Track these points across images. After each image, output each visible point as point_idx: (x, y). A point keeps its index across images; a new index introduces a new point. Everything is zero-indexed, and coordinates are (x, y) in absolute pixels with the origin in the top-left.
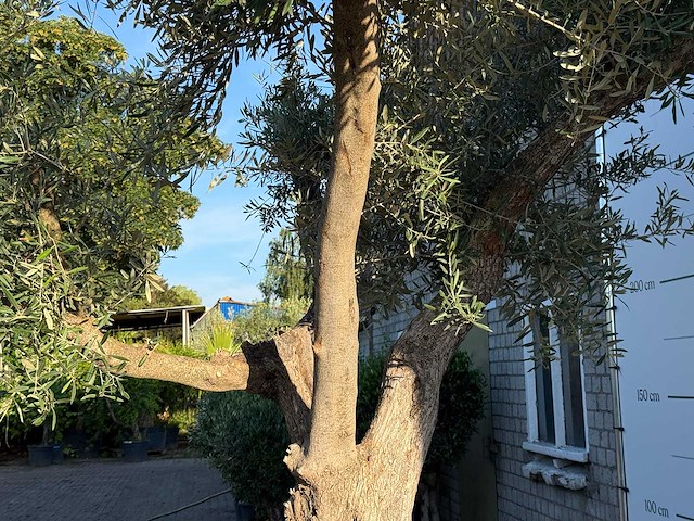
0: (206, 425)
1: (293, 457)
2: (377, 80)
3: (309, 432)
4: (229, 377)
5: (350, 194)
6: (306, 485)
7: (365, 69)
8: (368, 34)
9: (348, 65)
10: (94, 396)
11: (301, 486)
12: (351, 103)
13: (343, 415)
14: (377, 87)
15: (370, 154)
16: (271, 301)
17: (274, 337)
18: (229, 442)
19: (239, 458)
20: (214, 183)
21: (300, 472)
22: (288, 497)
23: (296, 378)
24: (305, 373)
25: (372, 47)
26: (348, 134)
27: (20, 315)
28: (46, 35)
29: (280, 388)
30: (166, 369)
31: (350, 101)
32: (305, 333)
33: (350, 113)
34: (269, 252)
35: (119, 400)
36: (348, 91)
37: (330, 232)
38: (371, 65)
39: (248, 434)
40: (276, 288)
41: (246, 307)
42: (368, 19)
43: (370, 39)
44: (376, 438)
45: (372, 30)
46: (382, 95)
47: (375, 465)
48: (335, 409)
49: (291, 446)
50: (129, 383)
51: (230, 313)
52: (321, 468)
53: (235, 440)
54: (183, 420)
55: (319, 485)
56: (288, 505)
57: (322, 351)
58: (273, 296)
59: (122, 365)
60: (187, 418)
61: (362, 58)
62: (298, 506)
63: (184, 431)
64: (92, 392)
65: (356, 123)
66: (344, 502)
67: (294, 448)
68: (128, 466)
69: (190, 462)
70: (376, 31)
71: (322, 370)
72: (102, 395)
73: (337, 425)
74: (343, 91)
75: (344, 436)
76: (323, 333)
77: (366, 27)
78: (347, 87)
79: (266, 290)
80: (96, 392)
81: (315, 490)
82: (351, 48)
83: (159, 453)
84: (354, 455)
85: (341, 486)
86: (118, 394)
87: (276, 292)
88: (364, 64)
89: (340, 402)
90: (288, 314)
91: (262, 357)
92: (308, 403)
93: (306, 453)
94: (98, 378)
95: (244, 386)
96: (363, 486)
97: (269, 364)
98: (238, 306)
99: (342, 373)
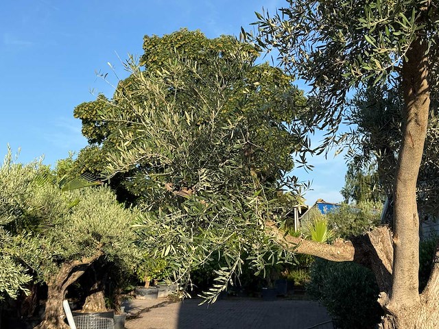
0: (316, 280)
1: (382, 298)
2: (428, 98)
3: (392, 286)
4: (344, 254)
5: (413, 158)
6: (391, 314)
7: (421, 93)
8: (423, 76)
9: (411, 91)
10: (282, 262)
11: (387, 315)
12: (413, 110)
13: (411, 277)
14: (428, 101)
15: (424, 136)
16: (350, 202)
17: (368, 232)
18: (333, 291)
19: (340, 301)
20: (337, 153)
21: (387, 307)
22: (381, 321)
23: (381, 255)
24: (387, 253)
25: (425, 82)
26: (411, 127)
27: (247, 223)
28: (214, 48)
29: (372, 261)
30: (311, 249)
31: (412, 109)
32: (385, 230)
33: (413, 115)
34: (348, 170)
35: (294, 264)
36: (411, 105)
37: (402, 178)
38: (425, 91)
39: (344, 286)
40: (352, 193)
41: (334, 206)
42: (423, 69)
43: (424, 78)
44: (431, 291)
45: (425, 74)
46: (431, 106)
47: (431, 306)
48: (406, 274)
49: (382, 293)
50: (299, 256)
51: (325, 210)
52: (399, 306)
53: (336, 290)
54: (296, 276)
55: (398, 314)
56: (380, 325)
57: (398, 242)
58: (351, 198)
59: (295, 248)
60: (299, 276)
61: (420, 88)
62: (386, 326)
63: (297, 283)
64: (281, 260)
65: (416, 121)
66: (413, 325)
67: (383, 294)
68: (265, 303)
69: (303, 302)
70: (427, 74)
71: (398, 252)
72: (286, 262)
73: (408, 283)
74: (409, 104)
75: (412, 289)
76: (398, 232)
77: (422, 73)
78: (411, 103)
79: (346, 194)
80: (284, 260)
81: (396, 317)
82: (413, 83)
83: (283, 296)
84: (418, 300)
85: (411, 316)
86: (293, 262)
87: (352, 196)
88: (421, 91)
89: (409, 270)
90: (362, 211)
91: (362, 243)
92: (390, 270)
93: (390, 297)
94: (283, 253)
95: (352, 259)
96: (424, 316)
97: (365, 247)
98: (329, 205)
99: (410, 254)
